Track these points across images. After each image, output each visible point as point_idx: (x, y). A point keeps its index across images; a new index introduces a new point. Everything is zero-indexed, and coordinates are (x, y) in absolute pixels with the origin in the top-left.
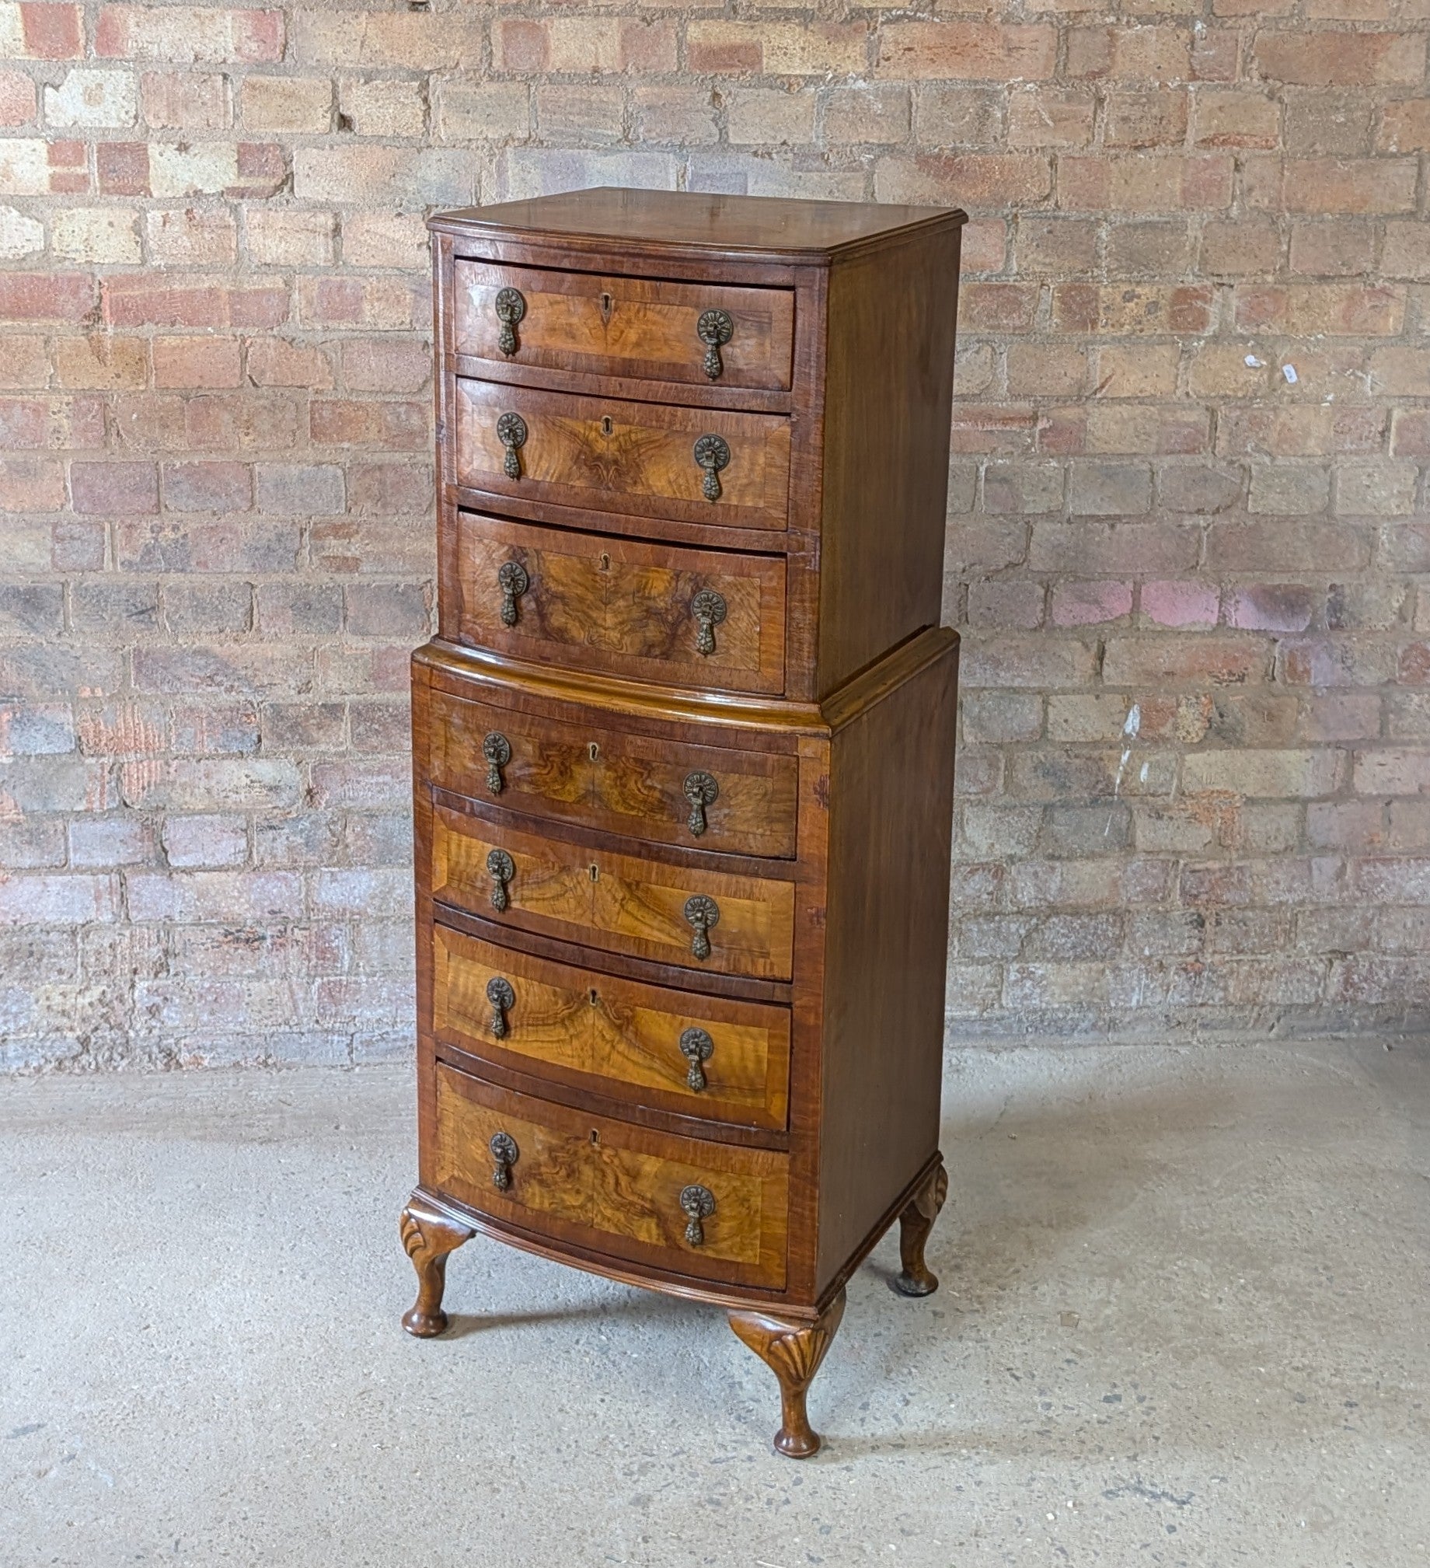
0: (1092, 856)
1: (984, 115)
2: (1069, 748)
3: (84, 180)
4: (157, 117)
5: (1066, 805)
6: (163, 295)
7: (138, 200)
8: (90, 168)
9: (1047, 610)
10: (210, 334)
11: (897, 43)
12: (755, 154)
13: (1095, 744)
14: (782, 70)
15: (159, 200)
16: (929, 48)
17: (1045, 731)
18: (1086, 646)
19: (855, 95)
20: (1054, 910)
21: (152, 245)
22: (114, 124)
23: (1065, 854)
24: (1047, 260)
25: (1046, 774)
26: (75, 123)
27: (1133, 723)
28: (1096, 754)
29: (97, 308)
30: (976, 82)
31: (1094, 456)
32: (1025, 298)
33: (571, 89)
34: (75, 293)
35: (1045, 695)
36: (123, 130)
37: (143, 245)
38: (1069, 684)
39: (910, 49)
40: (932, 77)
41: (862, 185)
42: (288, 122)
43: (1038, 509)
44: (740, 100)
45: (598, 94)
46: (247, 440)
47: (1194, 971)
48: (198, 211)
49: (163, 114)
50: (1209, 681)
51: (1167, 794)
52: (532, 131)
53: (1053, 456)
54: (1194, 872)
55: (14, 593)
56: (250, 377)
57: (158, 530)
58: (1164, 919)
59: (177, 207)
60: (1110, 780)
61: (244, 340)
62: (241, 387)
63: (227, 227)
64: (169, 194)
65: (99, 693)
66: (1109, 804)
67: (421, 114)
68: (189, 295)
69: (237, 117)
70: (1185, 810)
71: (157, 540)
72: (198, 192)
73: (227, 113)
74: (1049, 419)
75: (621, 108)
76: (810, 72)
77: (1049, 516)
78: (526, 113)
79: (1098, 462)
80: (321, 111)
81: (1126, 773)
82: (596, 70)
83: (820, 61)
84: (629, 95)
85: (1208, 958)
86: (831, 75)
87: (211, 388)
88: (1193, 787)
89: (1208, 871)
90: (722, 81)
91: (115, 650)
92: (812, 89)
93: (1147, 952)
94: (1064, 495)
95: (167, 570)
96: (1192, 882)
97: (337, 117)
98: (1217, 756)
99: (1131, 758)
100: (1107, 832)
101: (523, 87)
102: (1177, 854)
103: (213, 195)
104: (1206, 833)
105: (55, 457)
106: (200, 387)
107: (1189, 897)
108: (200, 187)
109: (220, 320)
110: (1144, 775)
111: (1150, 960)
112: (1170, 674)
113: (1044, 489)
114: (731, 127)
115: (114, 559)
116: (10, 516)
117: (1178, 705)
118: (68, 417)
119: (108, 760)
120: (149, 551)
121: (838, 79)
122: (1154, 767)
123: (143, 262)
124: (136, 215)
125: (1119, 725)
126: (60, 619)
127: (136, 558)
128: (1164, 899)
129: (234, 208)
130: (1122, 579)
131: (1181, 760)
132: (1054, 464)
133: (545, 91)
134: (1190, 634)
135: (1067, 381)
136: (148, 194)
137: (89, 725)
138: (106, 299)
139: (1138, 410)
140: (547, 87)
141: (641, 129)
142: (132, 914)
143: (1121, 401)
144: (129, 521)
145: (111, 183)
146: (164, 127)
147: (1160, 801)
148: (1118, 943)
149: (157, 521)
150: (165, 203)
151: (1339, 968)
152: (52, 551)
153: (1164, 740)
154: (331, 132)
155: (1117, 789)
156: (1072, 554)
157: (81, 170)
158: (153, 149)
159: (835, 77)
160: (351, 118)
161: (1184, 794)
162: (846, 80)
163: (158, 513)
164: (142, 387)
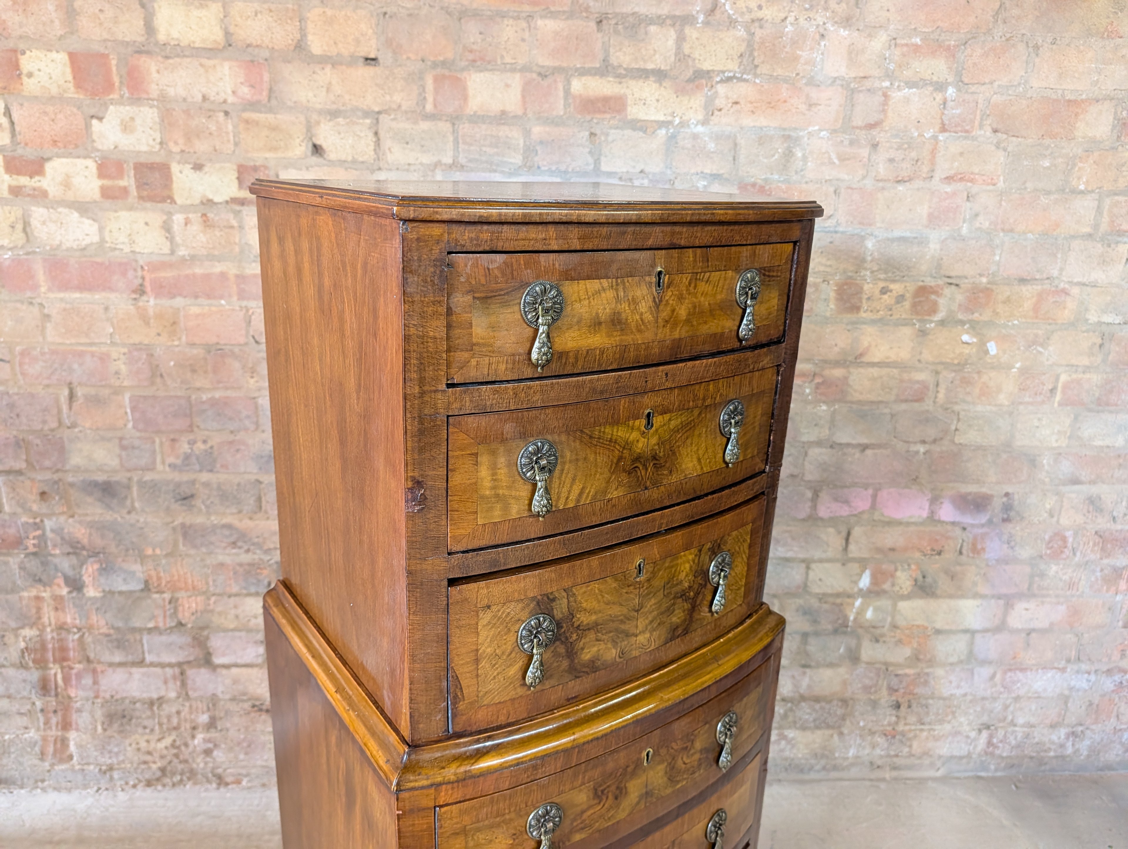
0: (831, 665)
1: (789, 154)
2: (822, 598)
3: (125, 190)
4: (176, 143)
5: (817, 634)
6: (187, 276)
7: (167, 206)
8: (128, 181)
9: (814, 507)
10: (222, 305)
11: (727, 98)
12: (620, 179)
13: (838, 595)
14: (642, 116)
15: (181, 206)
16: (751, 103)
17: (805, 585)
18: (839, 533)
19: (695, 136)
20: (803, 698)
21: (178, 239)
22: (144, 148)
23: (813, 664)
24: (829, 263)
25: (805, 613)
26: (116, 147)
27: (865, 581)
28: (839, 601)
29: (141, 285)
30: (784, 129)
31: (852, 402)
32: (811, 290)
33: (484, 127)
34: (124, 274)
35: (807, 563)
36: (151, 153)
37: (171, 239)
38: (824, 556)
39: (736, 103)
40: (752, 124)
42: (274, 149)
43: (813, 438)
44: (610, 138)
45: (504, 131)
46: (252, 381)
47: (891, 735)
48: (210, 215)
49: (181, 141)
50: (917, 555)
51: (883, 627)
52: (455, 158)
53: (824, 402)
54: (897, 675)
55: (95, 484)
56: (253, 337)
57: (192, 443)
58: (874, 704)
59: (195, 212)
60: (846, 618)
61: (247, 311)
62: (246, 344)
63: (232, 227)
64: (189, 202)
65: (158, 551)
66: (845, 633)
67: (372, 144)
68: (207, 277)
69: (236, 144)
70: (894, 637)
71: (192, 449)
72: (210, 201)
73: (229, 141)
74: (822, 376)
75: (521, 142)
76: (662, 118)
77: (819, 443)
78: (450, 145)
79: (854, 406)
80: (298, 141)
81: (858, 613)
82: (503, 113)
83: (670, 110)
84: (527, 133)
85: (901, 727)
86: (677, 121)
87: (225, 345)
88: (901, 622)
89: (906, 675)
90: (597, 123)
91: (167, 524)
92: (663, 131)
93: (862, 724)
94: (830, 429)
95: (201, 471)
96: (894, 682)
97: (310, 146)
98: (919, 603)
99: (862, 604)
100: (842, 650)
101: (448, 125)
102: (887, 664)
103: (221, 203)
104: (907, 652)
105: (118, 391)
106: (218, 344)
107: (892, 690)
108: (211, 197)
109: (230, 296)
110: (869, 614)
111: (863, 728)
112: (892, 550)
113: (816, 425)
114: (603, 159)
115: (163, 462)
116: (89, 432)
117: (896, 570)
118: (125, 363)
119: (167, 596)
120: (187, 457)
121: (683, 124)
122: (876, 609)
123: (173, 252)
124: (165, 217)
125: (856, 583)
126: (128, 502)
127: (179, 462)
128: (876, 692)
129: (237, 213)
130: (866, 487)
131: (895, 606)
132: (824, 407)
133: (465, 128)
134: (908, 524)
135: (836, 349)
136: (173, 201)
137: (153, 573)
138: (147, 279)
139: (885, 371)
140: (467, 125)
141: (536, 159)
142: (190, 693)
143: (873, 365)
144: (172, 436)
145: (145, 193)
146: (182, 151)
147: (878, 632)
148: (843, 718)
149: (191, 437)
150: (186, 209)
151: (985, 734)
152: (120, 456)
153: (885, 592)
154: (306, 157)
155: (850, 624)
156: (832, 469)
157: (123, 183)
158: (175, 168)
159: (680, 123)
160: (320, 146)
161: (895, 627)
162: (688, 126)
163: (192, 431)
164: (176, 343)
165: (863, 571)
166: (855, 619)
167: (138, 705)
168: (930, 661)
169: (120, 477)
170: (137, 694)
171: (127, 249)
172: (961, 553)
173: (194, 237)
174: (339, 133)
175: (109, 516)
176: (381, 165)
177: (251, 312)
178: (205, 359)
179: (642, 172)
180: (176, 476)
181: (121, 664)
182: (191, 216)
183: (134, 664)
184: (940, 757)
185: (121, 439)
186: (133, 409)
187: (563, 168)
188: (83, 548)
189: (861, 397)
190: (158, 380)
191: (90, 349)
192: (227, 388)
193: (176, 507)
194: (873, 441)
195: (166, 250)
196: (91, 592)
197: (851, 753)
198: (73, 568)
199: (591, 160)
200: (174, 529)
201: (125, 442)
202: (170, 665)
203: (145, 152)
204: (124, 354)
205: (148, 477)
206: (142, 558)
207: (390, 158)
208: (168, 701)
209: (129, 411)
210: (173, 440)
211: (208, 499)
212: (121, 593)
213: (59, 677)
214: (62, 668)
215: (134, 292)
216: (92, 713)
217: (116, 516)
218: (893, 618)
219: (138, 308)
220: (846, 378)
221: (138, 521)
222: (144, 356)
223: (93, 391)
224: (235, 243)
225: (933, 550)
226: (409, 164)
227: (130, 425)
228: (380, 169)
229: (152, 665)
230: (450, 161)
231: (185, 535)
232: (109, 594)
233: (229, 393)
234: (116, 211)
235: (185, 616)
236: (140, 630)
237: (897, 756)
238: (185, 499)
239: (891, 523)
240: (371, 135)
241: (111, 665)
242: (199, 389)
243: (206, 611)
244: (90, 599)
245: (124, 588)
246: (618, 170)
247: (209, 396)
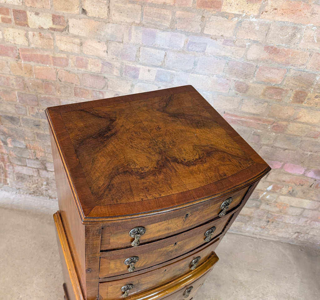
0: (248, 207)
1: (294, 36)
7: (26, 28)
12: (212, 38)
14: (228, 11)
16: (283, 10)
19: (251, 23)
21: (31, 41)
24: (296, 83)
27: (270, 188)
30: (295, 24)
31: (286, 134)
32: (284, 92)
33: (155, 9)
34: (12, 51)
37: (28, 41)
39: (276, 9)
41: (244, 52)
42: (67, 9)
43: (265, 143)
44: (211, 20)
45: (164, 12)
46: (58, 93)
47: (263, 228)
48: (42, 34)
49: (30, 2)
50: (293, 184)
51: (271, 201)
52: (141, 21)
53: (274, 132)
54: (271, 214)
55: (9, 117)
56: (59, 79)
57: (39, 110)
58: (260, 220)
59: (36, 32)
60: (259, 197)
61: (57, 70)
62: (56, 81)
63: (51, 39)
64: (34, 27)
65: (29, 139)
66: (257, 200)
67: (107, 11)
68: (42, 56)
69: (52, 6)
70: (274, 205)
71: (39, 112)
72: (42, 28)
73: (49, 4)
74: (277, 123)
75: (171, 17)
76: (237, 13)
77: (268, 145)
78: (139, 15)
79: (287, 135)
80: (76, 7)
81: (263, 196)
82: (165, 3)
83: (242, 9)
84: (174, 13)
85: (267, 227)
86: (244, 15)
87: (49, 80)
88: (278, 201)
89: (275, 215)
90: (207, 12)
91: (32, 132)
92: (236, 19)
93: (254, 223)
94: (273, 141)
95: (42, 118)
96: (270, 216)
97: (81, 9)
98: (288, 198)
99: (266, 194)
100: (254, 204)
101: (140, 6)
102: (269, 211)
103: (46, 29)
104: (278, 209)
105: (13, 90)
106: (46, 79)
107: (267, 217)
108: (42, 26)
109: (50, 64)
110: (268, 197)
111: (254, 225)
112: (284, 181)
113: (269, 139)
114: (205, 28)
115: (29, 114)
116: (5, 101)
117: (283, 187)
118: (15, 81)
119: (33, 151)
120: (37, 114)
121: (246, 17)
122: (271, 196)
123: (29, 46)
124: (25, 32)
125: (266, 188)
126: (19, 124)
127: (34, 114)
128: (262, 217)
129: (52, 34)
130: (281, 162)
131: (278, 197)
132: (274, 134)
133: (147, 9)
134: (293, 175)
135: (287, 115)
136: (28, 26)
137: (28, 144)
138: (20, 53)
139: (305, 125)
140: (148, 7)
141: (176, 25)
142: (41, 176)
143: (300, 123)
144: (32, 107)
145: (18, 22)
146: (31, 7)
147: (269, 202)
148: (248, 221)
149: (38, 108)
150: (33, 30)
151: (297, 234)
152: (15, 110)
153: (276, 192)
154: (79, 14)
155: (260, 198)
156: (270, 154)
157: (9, 17)
158: (28, 13)
159: (246, 16)
160: (85, 10)
161: (276, 202)
162: (249, 17)
163: (38, 106)
164: (32, 77)
165: (270, 185)
166: (262, 198)
167: (26, 176)
168: (285, 213)
169: (16, 116)
170: (25, 173)
171: (13, 42)
172: (311, 186)
173: (37, 41)
174: (93, 6)
175: (13, 127)
176: (110, 21)
177: (58, 70)
178: (42, 84)
179: (222, 36)
180: (34, 119)
181: (20, 165)
182: (35, 33)
183: (24, 166)
184: (278, 236)
185: (15, 105)
186: (19, 96)
187: (187, 30)
188: (6, 134)
189: (291, 133)
190: (26, 88)
191: (2, 75)
192: (50, 95)
193: (35, 127)
194: (290, 148)
195: (27, 44)
196: (10, 146)
197: (247, 229)
198: (4, 138)
199: (200, 28)
200: (34, 133)
201: (16, 106)
202: (35, 168)
203: (17, 6)
204: (14, 78)
205: (25, 117)
206: (25, 140)
207: (113, 18)
208: (35, 176)
209: (17, 96)
210: (32, 108)
211: (45, 127)
212: (19, 148)
213: (3, 165)
214: (4, 163)
215: (16, 58)
216: (13, 175)
217: (16, 127)
218: (276, 199)
219: (18, 64)
220: (287, 125)
221: (22, 129)
222: (21, 80)
223: (5, 89)
224: (52, 45)
225: (300, 184)
226: (121, 22)
227: (18, 101)
228: (109, 22)
229: (29, 167)
230: (139, 22)
231: (37, 136)
232: (15, 147)
233: (50, 96)
234: (7, 28)
235: (39, 157)
236: (25, 158)
237: (263, 233)
238: (37, 125)
239: (286, 174)
240: (106, 8)
241: (17, 165)
242: (40, 93)
243: (44, 157)
244: (9, 147)
245: (19, 146)
246: (211, 34)
247: (44, 96)
